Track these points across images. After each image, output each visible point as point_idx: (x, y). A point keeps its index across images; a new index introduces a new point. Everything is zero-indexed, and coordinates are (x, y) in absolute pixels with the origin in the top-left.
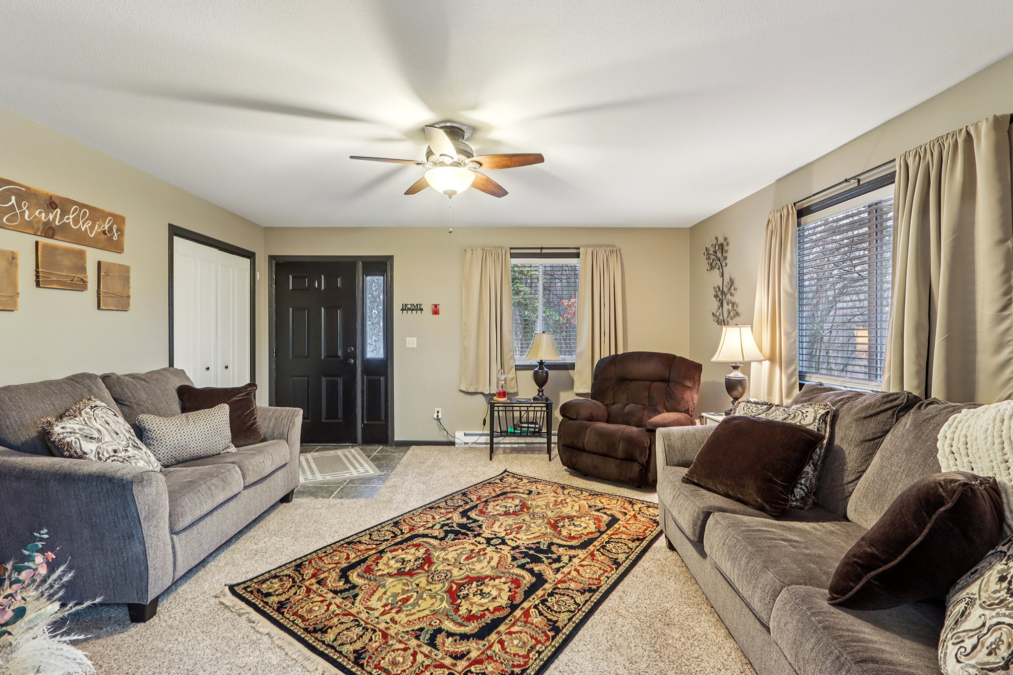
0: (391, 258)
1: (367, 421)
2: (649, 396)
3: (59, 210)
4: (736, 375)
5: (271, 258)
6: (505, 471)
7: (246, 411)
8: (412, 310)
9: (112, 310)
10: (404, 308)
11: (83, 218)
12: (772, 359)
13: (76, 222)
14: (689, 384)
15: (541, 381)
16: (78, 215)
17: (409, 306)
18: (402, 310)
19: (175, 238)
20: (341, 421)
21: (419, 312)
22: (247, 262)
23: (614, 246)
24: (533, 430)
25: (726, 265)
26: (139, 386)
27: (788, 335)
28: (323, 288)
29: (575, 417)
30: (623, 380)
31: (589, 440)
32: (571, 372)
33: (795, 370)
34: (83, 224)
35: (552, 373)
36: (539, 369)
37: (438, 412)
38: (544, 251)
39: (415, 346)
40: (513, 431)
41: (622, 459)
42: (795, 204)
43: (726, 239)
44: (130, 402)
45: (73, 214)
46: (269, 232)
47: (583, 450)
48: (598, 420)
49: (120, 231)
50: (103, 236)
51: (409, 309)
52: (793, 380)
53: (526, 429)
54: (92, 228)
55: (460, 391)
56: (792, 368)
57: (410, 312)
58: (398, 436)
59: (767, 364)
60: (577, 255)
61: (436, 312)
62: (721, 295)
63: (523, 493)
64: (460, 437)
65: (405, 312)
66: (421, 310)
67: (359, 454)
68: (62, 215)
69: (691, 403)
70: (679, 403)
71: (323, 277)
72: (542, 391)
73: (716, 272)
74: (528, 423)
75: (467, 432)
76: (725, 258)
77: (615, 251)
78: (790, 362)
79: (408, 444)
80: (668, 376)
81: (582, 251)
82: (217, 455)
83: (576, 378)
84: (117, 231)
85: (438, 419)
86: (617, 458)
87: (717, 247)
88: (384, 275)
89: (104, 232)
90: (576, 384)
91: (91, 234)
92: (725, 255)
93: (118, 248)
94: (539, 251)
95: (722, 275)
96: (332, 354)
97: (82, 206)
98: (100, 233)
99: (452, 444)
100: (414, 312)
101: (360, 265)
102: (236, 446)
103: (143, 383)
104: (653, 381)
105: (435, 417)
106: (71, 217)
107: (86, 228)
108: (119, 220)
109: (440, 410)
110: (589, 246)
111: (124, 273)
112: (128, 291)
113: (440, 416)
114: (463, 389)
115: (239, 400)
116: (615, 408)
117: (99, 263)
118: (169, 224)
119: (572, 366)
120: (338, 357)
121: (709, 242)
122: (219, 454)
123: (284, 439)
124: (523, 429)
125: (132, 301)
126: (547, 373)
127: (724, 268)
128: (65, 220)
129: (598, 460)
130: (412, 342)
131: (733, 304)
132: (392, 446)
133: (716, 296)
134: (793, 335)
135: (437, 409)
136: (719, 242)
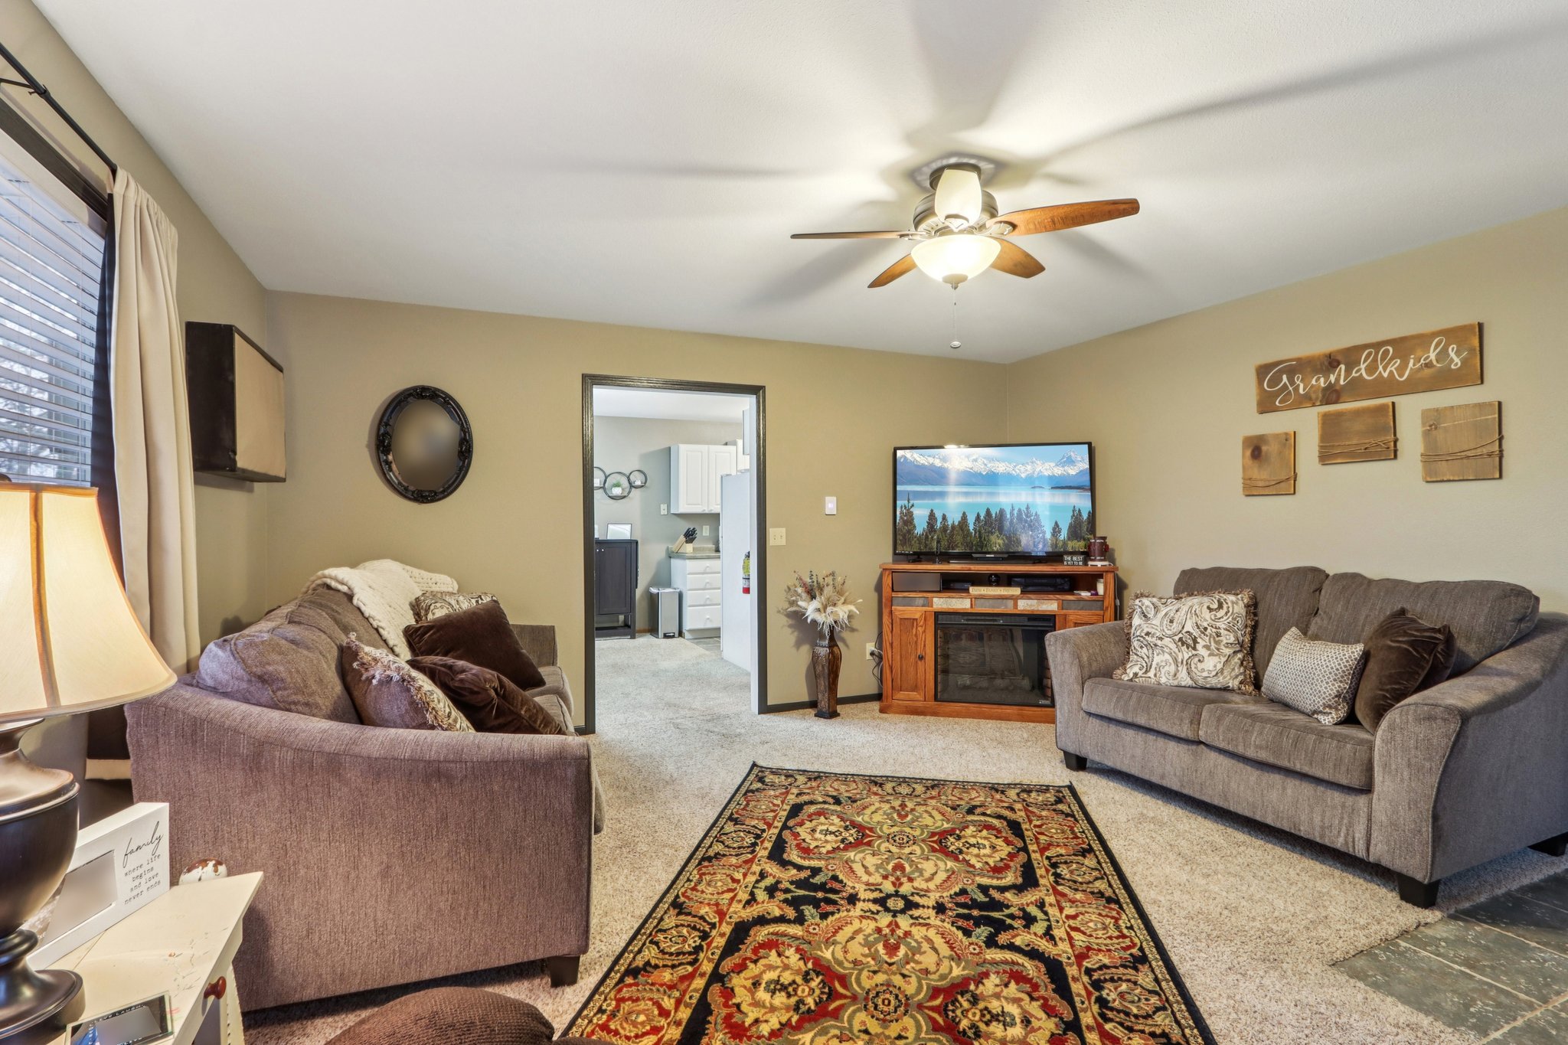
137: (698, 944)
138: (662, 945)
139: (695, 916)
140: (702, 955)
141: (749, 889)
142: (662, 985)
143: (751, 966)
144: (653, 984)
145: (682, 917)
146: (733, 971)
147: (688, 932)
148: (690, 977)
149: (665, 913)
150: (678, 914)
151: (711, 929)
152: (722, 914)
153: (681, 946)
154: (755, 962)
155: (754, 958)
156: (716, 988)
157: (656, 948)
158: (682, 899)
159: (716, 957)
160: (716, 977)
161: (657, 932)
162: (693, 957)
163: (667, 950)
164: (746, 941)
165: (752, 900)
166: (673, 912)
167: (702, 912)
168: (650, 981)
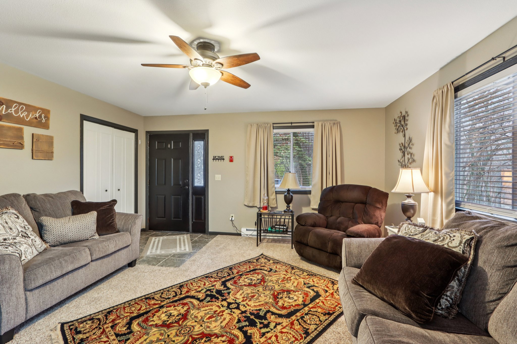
0: (207, 131)
1: (195, 220)
2: (353, 213)
3: (5, 106)
4: (410, 201)
5: (147, 132)
6: (262, 254)
7: (108, 215)
8: (219, 159)
9: (41, 159)
10: (214, 159)
11: (21, 110)
12: (435, 191)
13: (16, 112)
14: (379, 206)
15: (288, 201)
16: (18, 109)
17: (217, 157)
18: (213, 159)
19: (85, 122)
20: (181, 219)
21: (222, 161)
22: (133, 134)
23: (336, 120)
24: (282, 230)
25: (407, 129)
26: (47, 201)
27: (447, 175)
28: (172, 148)
29: (304, 224)
30: (338, 202)
31: (311, 239)
32: (309, 195)
33: (452, 199)
34: (22, 113)
35: (295, 196)
36: (288, 194)
37: (232, 217)
38: (293, 125)
39: (220, 179)
40: (270, 229)
41: (330, 253)
42: (452, 83)
43: (406, 112)
44: (39, 210)
45: (14, 108)
46: (147, 119)
47: (307, 245)
48: (320, 226)
49: (47, 118)
50: (35, 120)
51: (217, 159)
52: (451, 206)
53: (278, 229)
54: (27, 116)
55: (244, 205)
56: (451, 198)
57: (217, 161)
58: (211, 229)
59: (432, 194)
60: (313, 127)
61: (231, 160)
62: (404, 149)
63: (266, 270)
64: (244, 231)
65: (215, 161)
66: (223, 159)
67: (187, 239)
68: (7, 109)
69: (380, 218)
70: (372, 218)
71: (172, 142)
72: (289, 207)
73: (401, 134)
74: (279, 225)
75: (248, 229)
76: (406, 125)
77: (336, 123)
78: (449, 194)
79: (215, 234)
80: (365, 200)
81: (315, 124)
82: (86, 240)
83: (312, 199)
84: (45, 117)
85: (232, 221)
86: (327, 252)
87: (401, 118)
88: (203, 140)
89: (36, 118)
90: (312, 203)
91: (27, 119)
92: (406, 122)
93: (46, 126)
94: (290, 125)
95: (405, 136)
96: (177, 184)
97: (20, 104)
98: (33, 119)
99: (240, 235)
100: (220, 161)
101: (191, 135)
102: (99, 235)
103: (50, 199)
104: (356, 203)
105: (230, 219)
106: (13, 109)
107: (23, 116)
108: (46, 112)
109: (233, 215)
110: (320, 121)
111: (50, 141)
112: (52, 149)
113: (233, 219)
114: (246, 204)
115: (104, 209)
116: (332, 219)
117: (33, 134)
118: (80, 114)
119: (309, 192)
120: (180, 185)
121: (396, 115)
122: (88, 239)
123: (128, 231)
124: (276, 229)
125: (55, 155)
126: (292, 196)
127: (406, 131)
128: (9, 111)
129: (316, 252)
130: (218, 177)
131: (411, 154)
132: (207, 234)
133: (401, 149)
134: (451, 175)
135: (231, 215)
136: (402, 115)
137: (306, 316)
138: (318, 319)
139: (303, 326)
140: (306, 312)
141: (275, 330)
142: (322, 308)
143: (294, 305)
144: (324, 309)
145: (307, 327)
146: (300, 305)
147: (307, 321)
148: (312, 308)
149: (313, 332)
150: (308, 329)
151: (299, 319)
152: (292, 324)
153: (312, 317)
154: (292, 305)
155: (291, 306)
156: (307, 303)
157: (320, 319)
158: (304, 336)
159: (302, 310)
160: (305, 305)
161: (318, 325)
162: (309, 312)
163: (317, 317)
164: (290, 311)
165: (277, 324)
166: (310, 331)
167: (299, 327)
168: (325, 310)
